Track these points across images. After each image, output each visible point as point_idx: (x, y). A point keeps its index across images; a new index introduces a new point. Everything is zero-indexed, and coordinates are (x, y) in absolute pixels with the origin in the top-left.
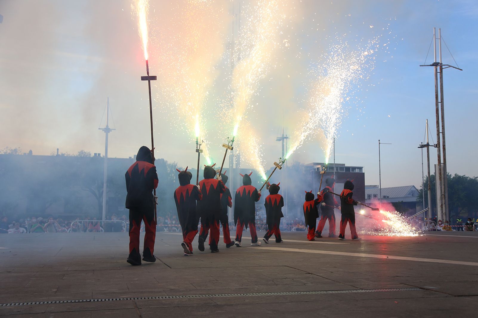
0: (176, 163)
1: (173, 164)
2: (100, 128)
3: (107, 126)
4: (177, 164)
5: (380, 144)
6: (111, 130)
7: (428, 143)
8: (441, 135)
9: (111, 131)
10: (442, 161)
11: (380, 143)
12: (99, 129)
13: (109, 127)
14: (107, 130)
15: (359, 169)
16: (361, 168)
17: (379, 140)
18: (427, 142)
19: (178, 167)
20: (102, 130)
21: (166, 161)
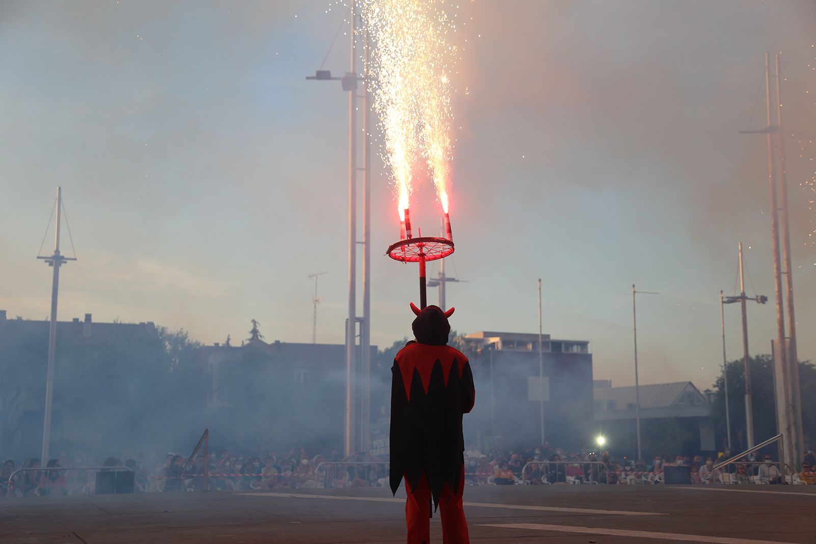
0: (185, 331)
1: (178, 335)
2: (40, 255)
3: (57, 251)
4: (187, 334)
5: (636, 294)
6: (64, 260)
7: (743, 293)
8: (784, 278)
9: (66, 262)
10: (787, 334)
11: (634, 292)
12: (38, 258)
13: (61, 254)
14: (57, 260)
15: (579, 347)
16: (584, 344)
17: (634, 286)
18: (742, 291)
19: (189, 340)
20: (44, 260)
21: (163, 329)
